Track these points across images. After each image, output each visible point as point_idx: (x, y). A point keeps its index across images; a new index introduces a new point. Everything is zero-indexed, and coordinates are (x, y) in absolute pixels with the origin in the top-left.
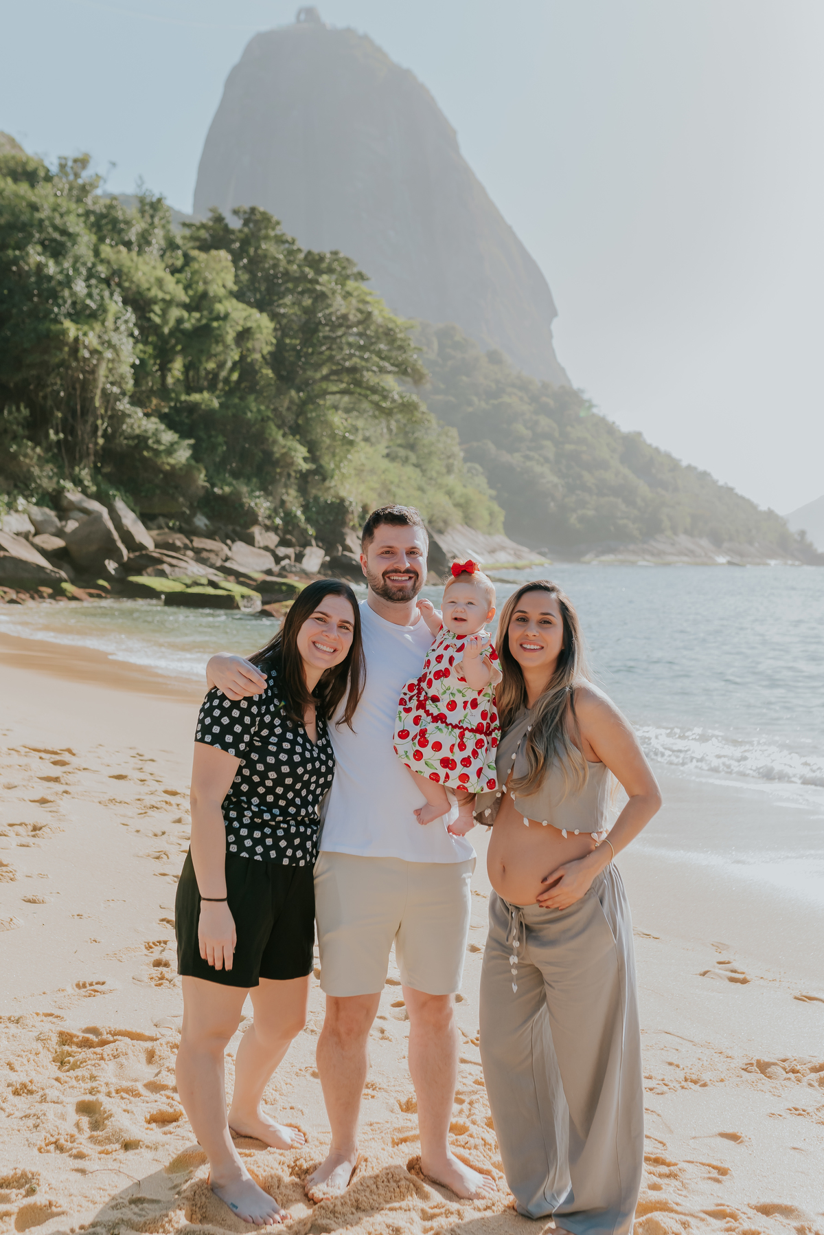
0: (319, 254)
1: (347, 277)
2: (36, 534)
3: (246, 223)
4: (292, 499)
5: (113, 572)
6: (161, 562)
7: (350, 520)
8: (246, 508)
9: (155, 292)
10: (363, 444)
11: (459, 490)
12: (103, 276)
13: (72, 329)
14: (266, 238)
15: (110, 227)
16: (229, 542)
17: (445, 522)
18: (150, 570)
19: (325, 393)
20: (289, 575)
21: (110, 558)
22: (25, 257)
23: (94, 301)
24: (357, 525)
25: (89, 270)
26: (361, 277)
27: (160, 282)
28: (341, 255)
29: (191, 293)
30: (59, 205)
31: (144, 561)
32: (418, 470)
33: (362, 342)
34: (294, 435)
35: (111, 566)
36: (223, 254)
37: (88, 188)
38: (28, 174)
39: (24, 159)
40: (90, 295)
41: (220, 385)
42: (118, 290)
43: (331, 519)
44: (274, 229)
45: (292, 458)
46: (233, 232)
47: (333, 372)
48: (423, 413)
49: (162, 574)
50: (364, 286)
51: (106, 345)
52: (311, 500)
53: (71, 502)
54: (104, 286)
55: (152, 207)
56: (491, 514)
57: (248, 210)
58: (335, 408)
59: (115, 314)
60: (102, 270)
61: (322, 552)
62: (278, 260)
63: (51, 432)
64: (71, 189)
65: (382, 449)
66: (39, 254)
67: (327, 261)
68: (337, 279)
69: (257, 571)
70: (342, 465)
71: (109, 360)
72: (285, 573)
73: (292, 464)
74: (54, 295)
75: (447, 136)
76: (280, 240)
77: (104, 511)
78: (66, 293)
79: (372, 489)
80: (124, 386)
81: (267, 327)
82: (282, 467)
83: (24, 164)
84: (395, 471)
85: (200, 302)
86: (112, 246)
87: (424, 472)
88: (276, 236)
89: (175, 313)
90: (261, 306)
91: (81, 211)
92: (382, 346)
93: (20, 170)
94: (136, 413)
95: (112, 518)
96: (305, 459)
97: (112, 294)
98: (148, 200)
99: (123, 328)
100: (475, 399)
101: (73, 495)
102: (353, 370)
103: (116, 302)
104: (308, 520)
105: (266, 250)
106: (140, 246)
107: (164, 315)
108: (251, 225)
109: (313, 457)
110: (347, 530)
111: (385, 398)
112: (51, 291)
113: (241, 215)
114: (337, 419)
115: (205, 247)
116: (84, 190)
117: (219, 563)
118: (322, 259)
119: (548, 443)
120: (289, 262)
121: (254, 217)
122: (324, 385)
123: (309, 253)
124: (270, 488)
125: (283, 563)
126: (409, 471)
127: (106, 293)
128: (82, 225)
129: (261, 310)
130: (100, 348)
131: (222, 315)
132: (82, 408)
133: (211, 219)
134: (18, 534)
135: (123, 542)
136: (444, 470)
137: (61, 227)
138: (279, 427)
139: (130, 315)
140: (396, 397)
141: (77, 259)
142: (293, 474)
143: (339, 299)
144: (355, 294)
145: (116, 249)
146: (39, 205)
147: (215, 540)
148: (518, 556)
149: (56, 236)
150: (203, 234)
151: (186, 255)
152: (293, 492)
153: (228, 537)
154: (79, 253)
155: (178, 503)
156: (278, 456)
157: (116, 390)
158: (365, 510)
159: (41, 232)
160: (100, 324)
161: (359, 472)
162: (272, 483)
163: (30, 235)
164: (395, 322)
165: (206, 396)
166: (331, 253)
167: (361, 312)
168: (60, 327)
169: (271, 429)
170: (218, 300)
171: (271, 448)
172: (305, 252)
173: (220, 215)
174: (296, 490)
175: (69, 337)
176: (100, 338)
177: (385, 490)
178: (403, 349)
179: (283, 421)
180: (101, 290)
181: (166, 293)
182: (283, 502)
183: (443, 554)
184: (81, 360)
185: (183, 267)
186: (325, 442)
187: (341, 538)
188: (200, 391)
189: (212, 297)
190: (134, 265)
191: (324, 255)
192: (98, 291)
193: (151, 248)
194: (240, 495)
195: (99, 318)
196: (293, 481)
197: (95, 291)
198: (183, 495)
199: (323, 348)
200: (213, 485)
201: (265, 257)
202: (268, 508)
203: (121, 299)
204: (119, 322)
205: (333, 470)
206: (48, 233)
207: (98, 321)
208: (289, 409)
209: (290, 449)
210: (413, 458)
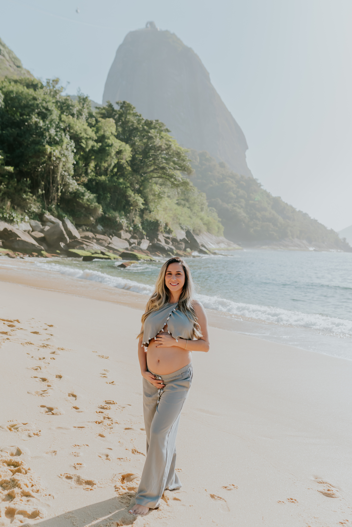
0: (151, 121)
1: (162, 131)
2: (32, 231)
3: (121, 108)
4: (137, 220)
5: (62, 247)
6: (83, 244)
7: (160, 229)
8: (118, 223)
9: (83, 135)
10: (166, 198)
11: (206, 218)
12: (62, 127)
13: (49, 149)
14: (129, 114)
15: (66, 107)
16: (111, 236)
17: (200, 231)
18: (78, 247)
19: (152, 177)
20: (135, 250)
21: (62, 242)
22: (31, 119)
23: (58, 138)
24: (163, 231)
25: (57, 125)
26: (167, 131)
27: (85, 130)
28: (160, 121)
29: (98, 135)
30: (45, 98)
31: (76, 243)
32: (189, 210)
33: (167, 157)
34: (138, 194)
35: (62, 245)
36: (112, 121)
37: (57, 92)
38: (34, 86)
39: (32, 80)
40: (56, 135)
41: (109, 173)
42: (68, 134)
43: (153, 228)
44: (132, 110)
45: (137, 203)
46: (116, 111)
47: (156, 169)
48: (191, 186)
49: (83, 249)
50: (168, 134)
51: (63, 155)
52: (145, 220)
53: (47, 219)
54: (63, 132)
55: (83, 100)
56: (219, 228)
57: (122, 103)
58: (156, 183)
59: (67, 143)
60: (62, 125)
61: (148, 242)
62: (133, 122)
63: (40, 190)
64: (51, 92)
65: (175, 201)
66: (36, 118)
67: (154, 124)
68: (158, 131)
69: (122, 249)
70: (158, 207)
71: (64, 162)
72: (133, 250)
73: (137, 205)
74: (41, 135)
75: (205, 75)
76: (135, 115)
77: (60, 223)
78: (47, 134)
79: (170, 217)
80: (70, 172)
81: (128, 150)
82: (133, 207)
83: (32, 82)
84: (180, 210)
85: (102, 139)
86: (66, 116)
87: (191, 210)
88: (133, 113)
89: (91, 143)
90: (126, 141)
91: (54, 101)
92: (175, 159)
93: (30, 84)
94: (74, 183)
95: (63, 226)
96: (143, 204)
97: (65, 135)
98: (82, 98)
99: (69, 149)
100: (214, 182)
101: (48, 216)
102: (163, 168)
103: (67, 138)
104: (143, 228)
105: (129, 119)
106: (78, 116)
107: (87, 145)
108: (123, 108)
109: (146, 203)
110: (159, 233)
111: (176, 180)
112: (41, 133)
113: (119, 104)
114: (157, 188)
115: (104, 116)
116: (56, 93)
117: (106, 245)
118: (152, 123)
119: (243, 200)
120: (139, 124)
121: (124, 105)
122: (151, 174)
123: (147, 120)
124: (128, 215)
125: (133, 245)
126: (186, 210)
127: (63, 134)
128: (54, 106)
129: (127, 143)
130: (60, 156)
131: (110, 145)
132: (53, 180)
133: (107, 106)
134: (25, 231)
135: (68, 235)
136: (200, 210)
137: (46, 107)
138: (132, 190)
139: (73, 144)
140: (180, 179)
141: (52, 121)
142: (138, 210)
143: (158, 139)
144: (165, 137)
145: (68, 117)
146: (37, 98)
147: (105, 235)
148: (229, 245)
149: (44, 110)
150: (104, 111)
151: (96, 120)
152: (137, 217)
153: (111, 234)
154: (53, 118)
155: (91, 220)
156: (132, 202)
157: (66, 174)
158: (167, 225)
159: (38, 109)
160: (60, 147)
161: (165, 209)
162: (129, 213)
163: (33, 110)
164: (181, 149)
165: (103, 178)
166: (156, 121)
167: (167, 145)
168: (44, 148)
169: (129, 191)
170: (109, 138)
171: (129, 199)
172: (145, 120)
173: (111, 104)
174: (139, 216)
175: (47, 152)
176: (60, 152)
177: (176, 217)
178: (184, 161)
179: (134, 188)
180: (61, 133)
181: (88, 135)
182: (133, 221)
183: (198, 244)
184: (52, 161)
185: (95, 125)
186: (151, 197)
187: (157, 236)
188: (101, 175)
189: (106, 137)
190: (75, 124)
191: (153, 121)
192: (60, 133)
193: (82, 117)
194: (116, 218)
195: (60, 144)
196: (137, 212)
197: (59, 133)
198: (93, 217)
199: (151, 159)
200: (105, 213)
201: (128, 122)
202: (127, 223)
203: (69, 137)
204: (68, 146)
205: (154, 208)
206: (40, 109)
207: (59, 145)
208: (137, 183)
209: (136, 200)
210: (187, 205)
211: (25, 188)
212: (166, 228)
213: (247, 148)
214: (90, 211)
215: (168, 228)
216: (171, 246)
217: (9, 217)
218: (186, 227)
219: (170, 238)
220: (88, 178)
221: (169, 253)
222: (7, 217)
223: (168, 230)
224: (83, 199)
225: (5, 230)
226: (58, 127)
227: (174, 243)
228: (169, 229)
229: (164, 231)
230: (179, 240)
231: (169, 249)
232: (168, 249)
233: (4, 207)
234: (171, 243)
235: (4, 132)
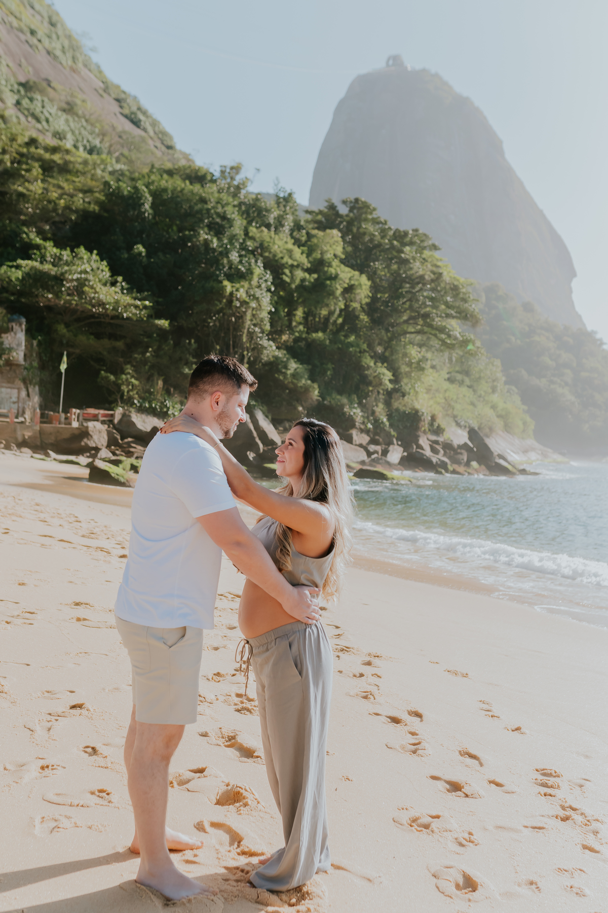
0: (404, 232)
1: (424, 248)
3: (351, 210)
4: (380, 410)
5: (251, 459)
7: (422, 426)
8: (347, 416)
9: (287, 260)
10: (431, 370)
11: (501, 405)
12: (250, 249)
13: (228, 286)
14: (366, 220)
15: (255, 214)
17: (491, 429)
19: (406, 333)
20: (378, 465)
21: (251, 451)
22: (197, 236)
23: (244, 267)
24: (427, 430)
25: (241, 244)
26: (435, 247)
27: (290, 252)
28: (421, 232)
29: (311, 259)
30: (221, 199)
32: (471, 390)
33: (433, 295)
34: (383, 363)
35: (251, 455)
36: (335, 233)
37: (241, 186)
38: (198, 177)
39: (197, 168)
40: (241, 262)
41: (331, 327)
42: (261, 258)
43: (409, 425)
44: (371, 213)
45: (380, 380)
46: (341, 216)
47: (411, 318)
48: (478, 347)
50: (437, 254)
51: (252, 297)
52: (394, 411)
54: (251, 256)
55: (286, 200)
56: (525, 423)
57: (353, 201)
58: (413, 343)
59: (259, 275)
60: (250, 244)
61: (401, 449)
62: (374, 235)
64: (229, 188)
65: (444, 374)
66: (207, 234)
67: (410, 236)
68: (417, 250)
69: (353, 462)
70: (416, 385)
71: (253, 309)
72: (374, 464)
73: (381, 384)
74: (216, 262)
75: (496, 145)
76: (376, 222)
78: (225, 261)
79: (439, 404)
80: (263, 327)
81: (366, 285)
82: (373, 387)
83: (197, 171)
84: (454, 390)
85: (318, 266)
86: (257, 228)
87: (474, 391)
88: (373, 219)
89: (300, 274)
90: (361, 268)
91: (236, 203)
92: (449, 299)
93: (193, 175)
94: (271, 346)
95: (252, 422)
96: (390, 381)
97: (256, 262)
98: (282, 195)
99: (263, 286)
102: (426, 316)
103: (259, 267)
104: (391, 425)
105: (366, 228)
106: (276, 228)
107: (292, 277)
108: (355, 211)
109: (396, 379)
110: (420, 433)
111: (449, 336)
112: (214, 259)
113: (348, 203)
114: (414, 353)
115: (322, 227)
116: (238, 188)
118: (406, 234)
119: (568, 371)
120: (383, 237)
121: (357, 206)
122: (405, 327)
123: (397, 231)
124: (364, 401)
125: (373, 456)
126: (464, 390)
127: (253, 261)
128: (236, 213)
129: (361, 272)
130: (247, 299)
131: (333, 276)
132: (234, 342)
133: (326, 207)
135: (260, 439)
136: (490, 391)
137: (222, 215)
138: (372, 357)
139: (269, 276)
140: (458, 335)
141: (232, 238)
142: (381, 392)
143: (418, 264)
144: (430, 260)
145: (260, 230)
146: (207, 199)
148: (544, 455)
149: (218, 220)
150: (319, 217)
151: (308, 233)
152: (381, 406)
154: (234, 233)
155: (299, 412)
156: (371, 378)
157: (257, 329)
158: (433, 418)
159: (208, 218)
160: (247, 282)
161: (428, 391)
162: (366, 398)
163: (202, 221)
164: (458, 280)
165: (320, 334)
166: (413, 230)
167: (434, 273)
168: (220, 285)
169: (366, 358)
170: (330, 265)
171: (366, 372)
172: (394, 230)
173: (333, 204)
174: (383, 404)
175: (226, 292)
176: (247, 293)
177: (448, 405)
178: (465, 300)
179: (375, 352)
180: (249, 259)
181: (294, 260)
182: (373, 413)
183: (492, 453)
184: (234, 309)
185: (306, 242)
186: (404, 369)
187: (416, 439)
188: (316, 331)
189: (327, 262)
190: (272, 241)
191: (408, 232)
192: (247, 259)
193: (284, 229)
194: (342, 406)
195: (247, 278)
196: (381, 396)
197: (245, 260)
198: (302, 406)
199: (405, 300)
200: (324, 399)
201: (364, 234)
202: (362, 416)
203: (262, 265)
204: (260, 281)
205: (410, 389)
206: (213, 219)
207: (246, 280)
208: (379, 344)
209: (379, 373)
210: (467, 381)
211: (188, 356)
212: (431, 424)
213: (574, 274)
214: (298, 395)
215: (436, 425)
216: (441, 457)
217: (161, 408)
218: (466, 422)
219: (440, 443)
220: (293, 337)
221: (440, 470)
222: (158, 407)
223: (435, 427)
224: (285, 374)
226: (243, 247)
227: (448, 451)
228: (439, 426)
229: (429, 430)
230: (456, 446)
231: (439, 462)
232: (437, 462)
233: (152, 390)
234: (442, 452)
235: (152, 260)
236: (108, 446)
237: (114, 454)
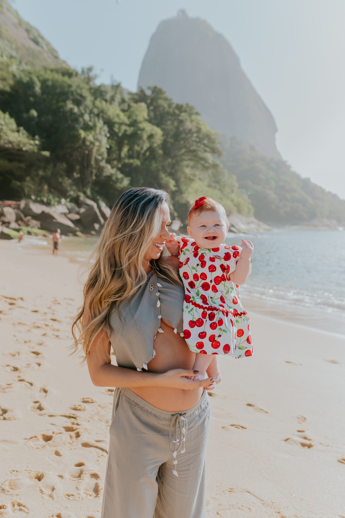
0: (181, 105)
1: (192, 114)
2: (69, 213)
3: (153, 92)
5: (97, 228)
9: (116, 120)
10: (198, 181)
11: (236, 199)
12: (96, 113)
13: (83, 133)
14: (161, 98)
15: (99, 94)
17: (230, 212)
19: (182, 160)
21: (96, 223)
22: (66, 105)
23: (92, 123)
26: (197, 114)
27: (118, 116)
28: (190, 105)
29: (130, 119)
30: (79, 85)
32: (220, 191)
33: (198, 140)
34: (170, 176)
35: (96, 226)
36: (143, 105)
38: (69, 74)
39: (68, 68)
40: (90, 120)
41: (142, 157)
42: (101, 119)
43: (184, 210)
44: (163, 95)
45: (169, 185)
46: (147, 96)
47: (186, 152)
48: (221, 168)
50: (199, 118)
51: (96, 140)
52: (176, 202)
53: (82, 201)
54: (96, 117)
55: (117, 87)
56: (249, 209)
57: (154, 87)
58: (187, 166)
59: (100, 128)
60: (96, 111)
61: (180, 222)
62: (165, 107)
63: (75, 174)
64: (85, 79)
65: (206, 183)
66: (71, 104)
67: (184, 107)
68: (188, 115)
70: (189, 188)
71: (97, 146)
73: (168, 188)
74: (76, 120)
75: (236, 60)
76: (166, 99)
77: (95, 205)
78: (81, 119)
80: (103, 156)
81: (160, 134)
83: (68, 70)
84: (210, 192)
85: (134, 124)
86: (100, 101)
87: (222, 192)
88: (164, 98)
89: (124, 128)
90: (158, 125)
91: (88, 87)
92: (206, 142)
93: (65, 72)
94: (108, 167)
95: (98, 208)
96: (174, 186)
98: (115, 84)
99: (103, 133)
100: (244, 165)
101: (83, 198)
102: (194, 151)
103: (100, 123)
104: (174, 210)
105: (160, 103)
106: (111, 101)
107: (119, 129)
108: (155, 93)
109: (177, 185)
111: (206, 162)
112: (76, 118)
113: (151, 89)
114: (188, 171)
115: (136, 101)
116: (90, 79)
118: (182, 107)
120: (169, 108)
121: (156, 90)
122: (183, 157)
123: (178, 104)
126: (216, 192)
127: (97, 120)
128: (88, 93)
130: (94, 141)
131: (142, 129)
132: (87, 165)
133: (139, 91)
134: (62, 214)
135: (102, 217)
136: (230, 192)
137: (80, 94)
138: (164, 173)
139: (106, 128)
140: (211, 162)
141: (86, 107)
143: (188, 122)
144: (195, 120)
146: (72, 85)
148: (259, 225)
149: (78, 97)
150: (135, 96)
151: (129, 105)
154: (87, 104)
157: (100, 158)
159: (72, 96)
160: (94, 132)
161: (196, 192)
163: (68, 97)
164: (210, 132)
165: (135, 161)
166: (186, 104)
167: (197, 128)
168: (78, 132)
169: (161, 174)
170: (140, 123)
171: (160, 182)
172: (176, 104)
173: (143, 89)
175: (81, 137)
176: (94, 137)
178: (213, 142)
179: (166, 170)
180: (95, 119)
181: (120, 120)
184: (87, 146)
185: (128, 110)
186: (182, 179)
188: (133, 159)
190: (108, 109)
191: (183, 105)
193: (115, 102)
195: (93, 129)
197: (93, 119)
199: (182, 142)
201: (160, 106)
203: (102, 122)
204: (101, 131)
205: (185, 190)
206: (75, 96)
209: (168, 181)
210: (218, 186)
211: (61, 172)
213: (276, 130)
217: (47, 200)
220: (121, 163)
222: (45, 200)
225: (43, 213)
226: (91, 112)
233: (42, 190)
236: (17, 221)
237: (19, 225)
